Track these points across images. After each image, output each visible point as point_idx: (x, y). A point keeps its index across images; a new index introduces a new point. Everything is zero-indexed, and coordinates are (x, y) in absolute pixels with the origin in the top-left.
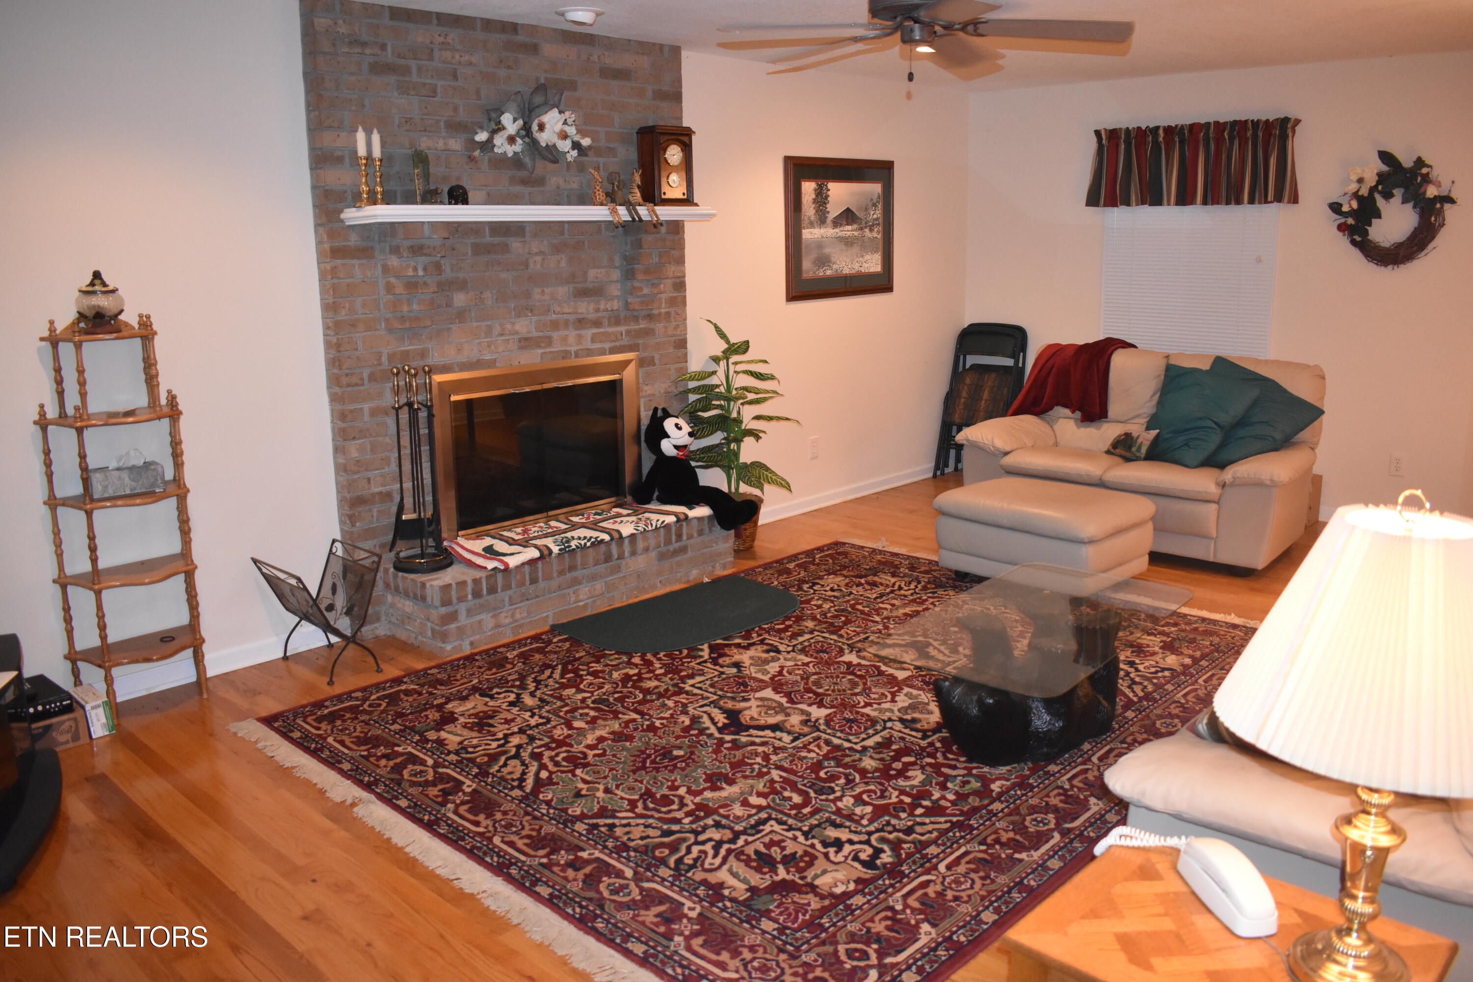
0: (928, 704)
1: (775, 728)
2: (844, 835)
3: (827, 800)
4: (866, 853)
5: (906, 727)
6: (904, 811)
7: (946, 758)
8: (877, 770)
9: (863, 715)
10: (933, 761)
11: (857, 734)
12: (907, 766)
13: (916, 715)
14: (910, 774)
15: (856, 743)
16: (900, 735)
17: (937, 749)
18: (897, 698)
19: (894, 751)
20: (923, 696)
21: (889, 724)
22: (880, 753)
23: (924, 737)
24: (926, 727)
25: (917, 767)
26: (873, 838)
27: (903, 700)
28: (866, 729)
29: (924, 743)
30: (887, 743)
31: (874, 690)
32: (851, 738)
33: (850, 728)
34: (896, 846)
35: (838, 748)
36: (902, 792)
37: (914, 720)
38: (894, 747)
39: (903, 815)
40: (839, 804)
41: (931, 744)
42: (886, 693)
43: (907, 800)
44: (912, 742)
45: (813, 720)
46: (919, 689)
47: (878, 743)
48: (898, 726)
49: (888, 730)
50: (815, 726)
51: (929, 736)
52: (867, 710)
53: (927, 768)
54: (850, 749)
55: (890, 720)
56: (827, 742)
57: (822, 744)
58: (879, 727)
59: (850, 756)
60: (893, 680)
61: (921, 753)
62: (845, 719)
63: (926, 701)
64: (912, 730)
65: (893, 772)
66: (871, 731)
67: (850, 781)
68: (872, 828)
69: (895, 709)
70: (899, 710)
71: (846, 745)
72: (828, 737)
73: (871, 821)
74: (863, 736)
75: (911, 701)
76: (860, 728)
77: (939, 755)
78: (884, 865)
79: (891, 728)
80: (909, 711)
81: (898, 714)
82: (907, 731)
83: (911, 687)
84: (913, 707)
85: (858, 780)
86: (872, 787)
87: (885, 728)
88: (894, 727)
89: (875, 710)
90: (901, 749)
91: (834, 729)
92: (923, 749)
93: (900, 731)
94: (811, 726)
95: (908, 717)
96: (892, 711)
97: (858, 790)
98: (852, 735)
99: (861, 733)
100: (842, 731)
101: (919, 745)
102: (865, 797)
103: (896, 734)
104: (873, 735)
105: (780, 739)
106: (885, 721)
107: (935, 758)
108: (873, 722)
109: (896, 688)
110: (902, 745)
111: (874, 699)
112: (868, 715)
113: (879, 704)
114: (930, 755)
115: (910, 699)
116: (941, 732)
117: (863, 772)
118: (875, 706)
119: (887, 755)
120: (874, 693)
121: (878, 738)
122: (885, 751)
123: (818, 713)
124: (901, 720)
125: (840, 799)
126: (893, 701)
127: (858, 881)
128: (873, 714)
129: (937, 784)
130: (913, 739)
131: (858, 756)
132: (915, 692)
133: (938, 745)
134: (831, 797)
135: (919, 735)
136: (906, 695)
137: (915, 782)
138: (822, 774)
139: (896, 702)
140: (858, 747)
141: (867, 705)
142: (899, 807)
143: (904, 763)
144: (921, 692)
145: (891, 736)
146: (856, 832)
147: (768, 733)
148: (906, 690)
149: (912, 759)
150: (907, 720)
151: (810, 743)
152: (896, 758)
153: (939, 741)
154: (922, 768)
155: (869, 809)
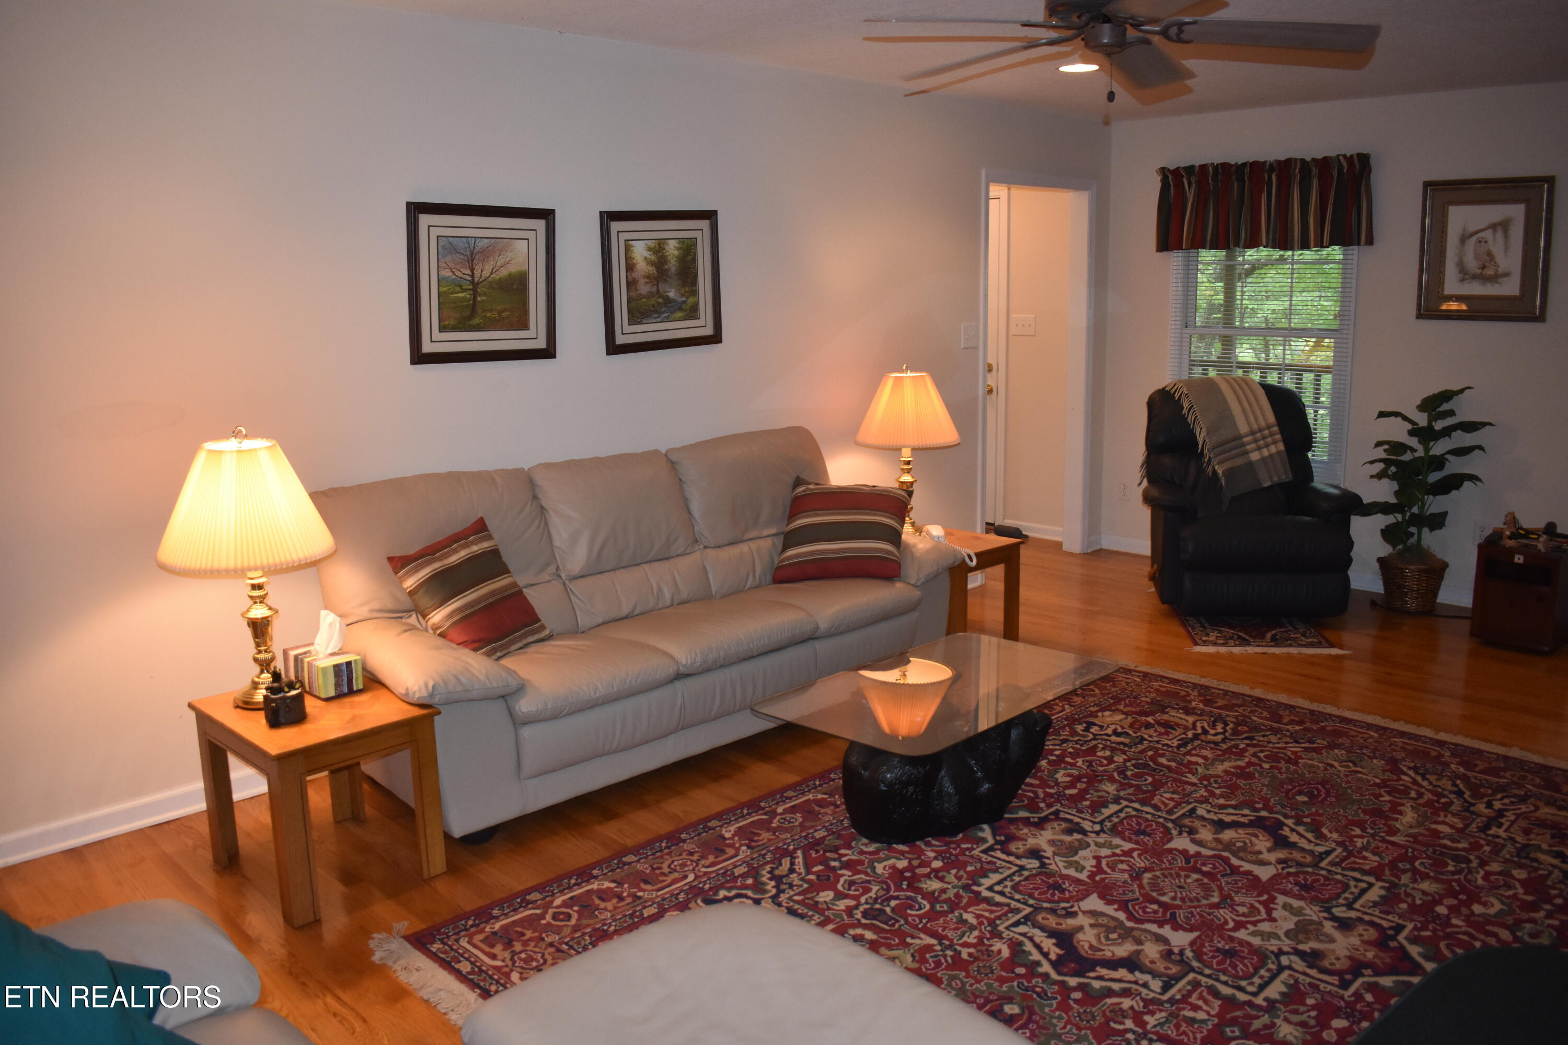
0: (1055, 854)
1: (1221, 825)
2: (1114, 738)
3: (1137, 759)
4: (1094, 729)
5: (1078, 824)
6: (1070, 753)
7: (1035, 793)
8: (1100, 781)
9: (1130, 840)
10: (1047, 790)
11: (1129, 817)
12: (1072, 785)
13: (1067, 838)
14: (1068, 779)
15: (1127, 806)
16: (1082, 815)
17: (1044, 801)
18: (1094, 862)
19: (1087, 800)
20: (1061, 865)
21: (1097, 827)
22: (1100, 797)
23: (1057, 813)
24: (1055, 824)
25: (1061, 785)
26: (1091, 736)
27: (1086, 858)
28: (1121, 822)
29: (1058, 807)
30: (1096, 807)
31: (1126, 876)
32: (1134, 813)
33: (1139, 824)
34: (1074, 733)
35: (1144, 802)
36: (1073, 765)
37: (1069, 832)
38: (1087, 803)
39: (1071, 750)
40: (1125, 757)
41: (1049, 806)
42: (1109, 871)
43: (1068, 760)
44: (1069, 808)
45: (1185, 834)
46: (1067, 877)
47: (1106, 807)
48: (1087, 825)
49: (1098, 820)
50: (1181, 827)
51: (1051, 814)
52: (1127, 846)
53: (1052, 784)
54: (1131, 801)
55: (1097, 833)
56: (1156, 807)
57: (1163, 807)
58: (1108, 824)
59: (1129, 794)
60: (1105, 893)
61: (1059, 797)
62: (1149, 835)
63: (1057, 858)
64: (1070, 821)
65: (1085, 780)
66: (1115, 820)
67: (1122, 772)
68: (1094, 742)
69: (1093, 847)
70: (1088, 845)
71: (1136, 805)
72: (1159, 813)
73: (1095, 747)
74: (1122, 815)
75: (1076, 858)
76: (1128, 824)
77: (1042, 795)
78: (1080, 724)
79: (1094, 823)
80: (1077, 844)
81: (1090, 840)
82: (1077, 820)
83: (1078, 881)
84: (1073, 850)
85: (1115, 774)
86: (1101, 769)
87: (1101, 823)
88: (1091, 824)
89: (1117, 846)
90: (1081, 802)
91: (1157, 823)
92: (1058, 801)
93: (1084, 819)
94: (1185, 826)
95: (1077, 836)
96: (1097, 844)
97: (1113, 766)
98: (1134, 816)
99: (1125, 818)
100: (1147, 820)
101: (1062, 805)
102: (1105, 762)
103: (1088, 816)
104: (1111, 816)
105: (1209, 811)
106: (1102, 831)
107: (1045, 793)
108: (1115, 831)
109: (1097, 878)
110: (1079, 806)
111: (1122, 862)
112: (1124, 839)
113: (1114, 855)
114: (1051, 795)
115: (1077, 862)
116: (1039, 818)
117: (1112, 780)
118: (1118, 851)
119: (1093, 795)
120: (1123, 871)
121: (1106, 812)
122: (1095, 799)
123: (1181, 843)
124: (1084, 832)
125: (1125, 761)
126: (1098, 858)
127: (1097, 717)
128: (1117, 841)
129: (1044, 771)
130: (1069, 811)
131: (1122, 794)
132: (1072, 872)
133: (1042, 805)
134: (1133, 762)
135: (1062, 815)
136: (1083, 868)
137: (1062, 772)
138: (1150, 779)
139: (1095, 857)
140: (1125, 803)
141: (1129, 853)
142: (1076, 754)
143: (1075, 787)
144: (1064, 872)
145: (1092, 814)
146: (1106, 740)
147: (1228, 819)
148: (1083, 876)
149: (1067, 792)
150: (1079, 833)
151: (1175, 807)
152: (1083, 792)
153: (1042, 809)
154: (1057, 784)
155: (1099, 754)
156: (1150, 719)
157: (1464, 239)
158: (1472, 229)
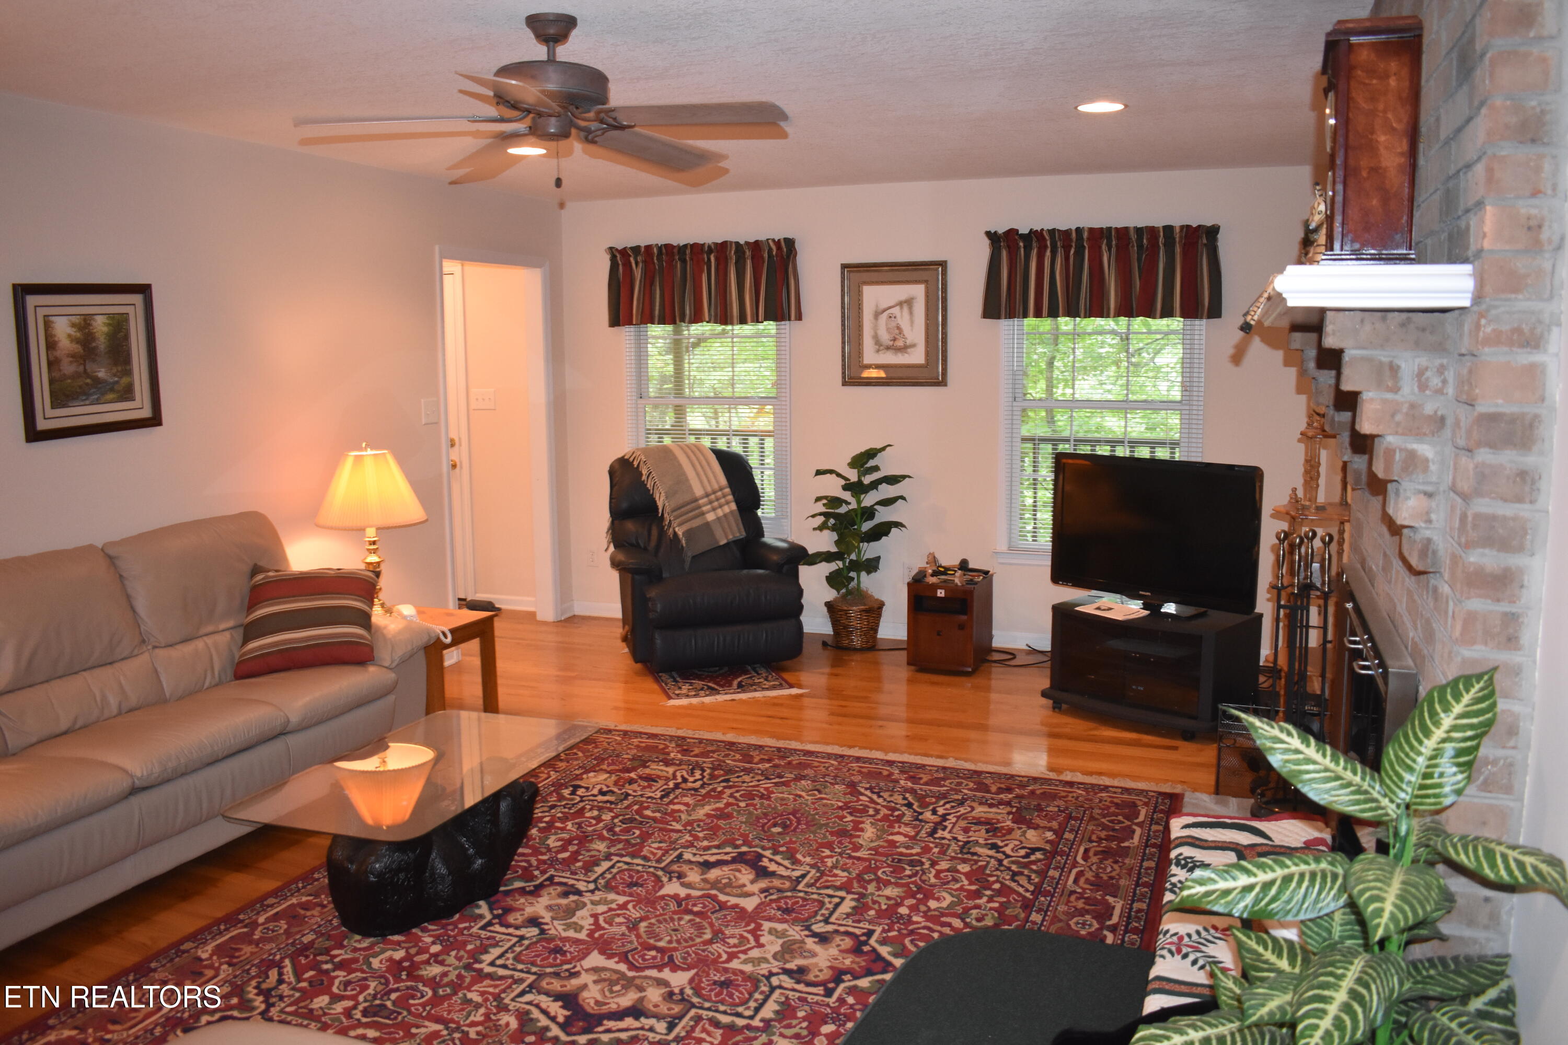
0: (553, 918)
1: (707, 866)
2: (600, 798)
3: (624, 815)
4: (581, 792)
5: (572, 886)
6: (559, 818)
7: (528, 862)
8: (591, 841)
9: (624, 894)
10: (540, 857)
11: (621, 871)
12: (564, 849)
13: (564, 901)
14: (560, 843)
15: (618, 862)
16: (577, 877)
17: (538, 868)
18: (591, 920)
19: (579, 861)
20: (560, 928)
21: (592, 886)
22: (591, 856)
23: (551, 879)
24: (551, 889)
25: (553, 850)
26: (578, 799)
27: (583, 918)
28: (614, 877)
29: (552, 872)
30: (588, 867)
31: (624, 928)
32: (626, 867)
33: (631, 877)
34: (561, 798)
35: (634, 855)
36: (563, 829)
37: (565, 894)
38: (579, 864)
39: (560, 815)
40: (612, 814)
41: (543, 872)
42: (606, 926)
43: (558, 824)
44: (563, 871)
45: (675, 880)
46: (565, 940)
47: (598, 865)
48: (581, 886)
49: (591, 879)
50: (670, 873)
51: (546, 880)
52: (622, 899)
53: (544, 850)
54: (622, 856)
55: (592, 892)
56: (645, 858)
57: (652, 857)
58: (602, 881)
59: (619, 849)
60: (605, 948)
61: (552, 863)
62: (642, 886)
63: (556, 922)
64: (565, 884)
65: (576, 842)
66: (608, 876)
67: (611, 830)
68: (581, 804)
69: (589, 906)
70: (585, 905)
71: (627, 859)
72: (649, 864)
73: (583, 808)
74: (614, 871)
75: (574, 919)
76: (621, 878)
77: (535, 863)
78: (566, 788)
79: (588, 882)
80: (573, 905)
81: (585, 900)
82: (571, 882)
83: (577, 942)
84: (570, 912)
85: (605, 832)
86: (590, 829)
87: (595, 881)
88: (585, 884)
89: (612, 901)
90: (573, 864)
91: (648, 873)
92: (551, 866)
93: (578, 880)
94: (673, 872)
95: (573, 898)
96: (593, 903)
97: (601, 825)
98: (626, 870)
99: (618, 873)
100: (638, 872)
101: (556, 870)
102: (594, 822)
103: (582, 877)
104: (604, 873)
105: (695, 855)
106: (597, 889)
107: (538, 860)
108: (609, 887)
109: (596, 935)
110: (573, 868)
111: (618, 915)
112: (618, 894)
113: (610, 910)
114: (544, 862)
115: (576, 923)
116: (534, 886)
117: (602, 838)
118: (614, 906)
119: (585, 856)
120: (620, 924)
121: (599, 870)
122: (588, 859)
123: (672, 888)
124: (579, 893)
125: (613, 818)
126: (595, 916)
127: (582, 779)
128: (612, 896)
129: (535, 839)
130: (564, 874)
131: (612, 850)
132: (571, 934)
133: (536, 873)
134: (621, 818)
135: (557, 880)
136: (582, 927)
137: (553, 838)
138: (637, 832)
139: (592, 916)
140: (615, 859)
141: (624, 906)
142: (564, 819)
143: (567, 851)
144: (564, 934)
145: (586, 874)
146: (593, 800)
147: (712, 859)
148: (583, 936)
149: (561, 856)
150: (574, 894)
151: (663, 855)
152: (576, 854)
153: (536, 877)
154: (549, 849)
155: (588, 815)
156: (633, 775)
157: (877, 314)
158: (884, 305)
